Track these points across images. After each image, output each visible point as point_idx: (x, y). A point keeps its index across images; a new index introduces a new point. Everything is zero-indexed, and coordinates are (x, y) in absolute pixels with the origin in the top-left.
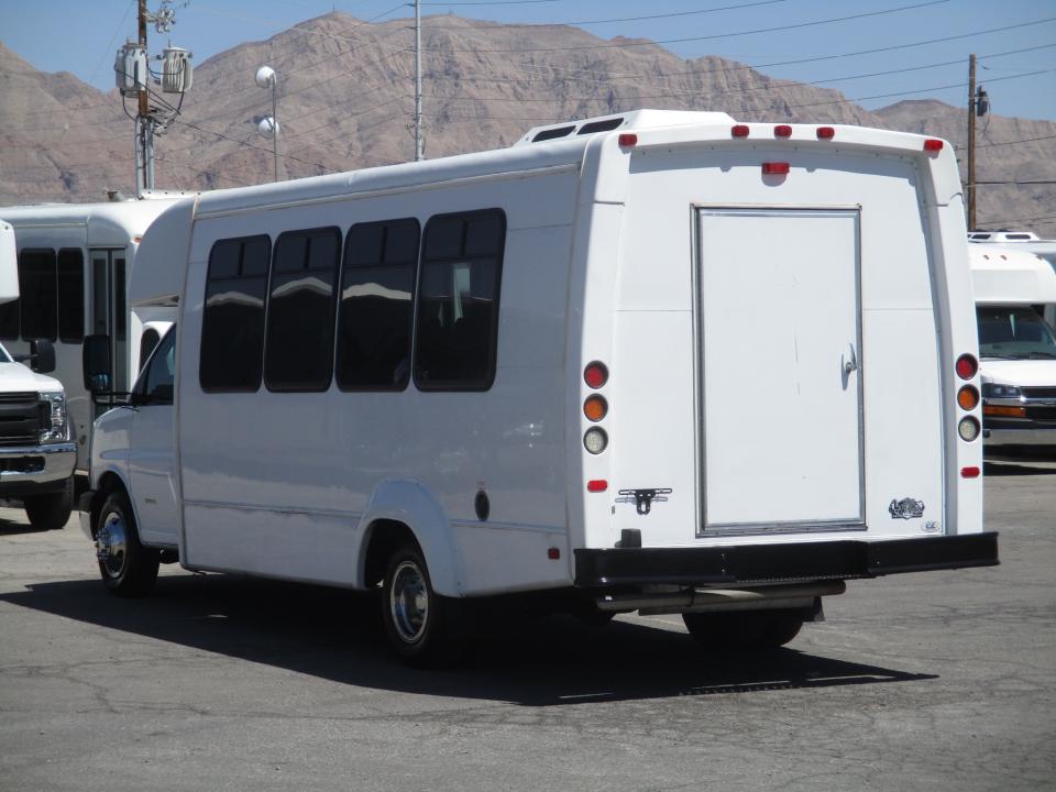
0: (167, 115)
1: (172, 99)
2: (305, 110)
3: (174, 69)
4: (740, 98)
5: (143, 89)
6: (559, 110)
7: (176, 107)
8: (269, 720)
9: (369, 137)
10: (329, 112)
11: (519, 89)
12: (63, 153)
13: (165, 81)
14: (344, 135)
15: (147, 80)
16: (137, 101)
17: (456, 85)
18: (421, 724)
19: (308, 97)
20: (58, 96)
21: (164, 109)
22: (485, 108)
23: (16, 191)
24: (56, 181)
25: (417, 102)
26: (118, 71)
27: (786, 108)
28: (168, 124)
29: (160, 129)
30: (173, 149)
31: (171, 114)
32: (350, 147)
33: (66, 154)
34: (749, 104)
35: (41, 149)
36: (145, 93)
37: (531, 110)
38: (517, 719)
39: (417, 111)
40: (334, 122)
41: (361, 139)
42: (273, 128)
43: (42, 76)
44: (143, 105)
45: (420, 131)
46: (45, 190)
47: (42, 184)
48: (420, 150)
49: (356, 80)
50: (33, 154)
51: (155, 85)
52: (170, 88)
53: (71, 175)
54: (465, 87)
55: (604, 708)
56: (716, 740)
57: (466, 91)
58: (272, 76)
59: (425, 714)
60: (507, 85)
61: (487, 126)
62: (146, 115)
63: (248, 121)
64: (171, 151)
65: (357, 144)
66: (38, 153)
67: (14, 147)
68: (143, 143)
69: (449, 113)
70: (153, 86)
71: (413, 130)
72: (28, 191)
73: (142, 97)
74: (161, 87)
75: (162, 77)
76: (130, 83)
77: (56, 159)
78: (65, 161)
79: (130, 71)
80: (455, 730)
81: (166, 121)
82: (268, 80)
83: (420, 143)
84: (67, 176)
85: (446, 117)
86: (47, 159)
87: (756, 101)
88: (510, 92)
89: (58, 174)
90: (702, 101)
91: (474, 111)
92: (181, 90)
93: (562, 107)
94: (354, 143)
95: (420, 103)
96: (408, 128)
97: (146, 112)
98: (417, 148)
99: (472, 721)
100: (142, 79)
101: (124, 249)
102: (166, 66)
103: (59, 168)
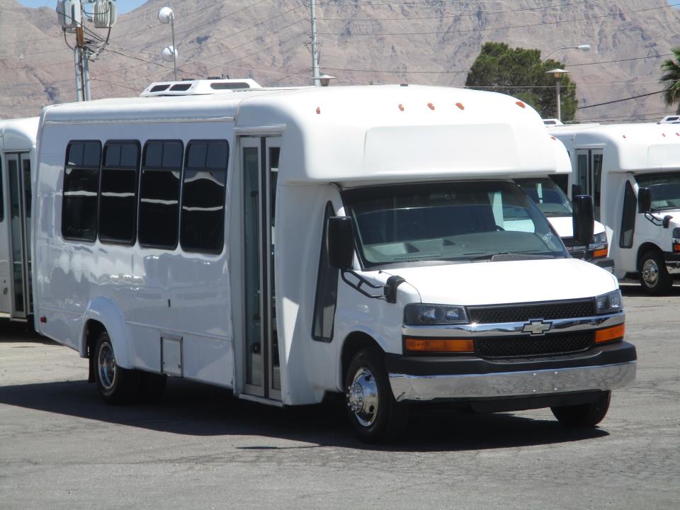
0: (98, 45)
1: (103, 33)
2: (237, 30)
3: (102, 10)
4: (583, 8)
5: (79, 26)
6: (439, 23)
7: (105, 40)
8: (77, 466)
9: (288, 51)
10: (255, 32)
11: (406, 7)
12: (46, 71)
13: (96, 19)
14: (268, 49)
15: (82, 18)
16: (75, 35)
17: (356, 6)
18: (177, 464)
19: (239, 20)
20: (40, 26)
21: (97, 41)
22: (379, 24)
23: (10, 103)
24: (42, 95)
25: (312, 24)
26: (59, 13)
27: (621, 15)
28: (100, 52)
29: (93, 56)
30: (134, 65)
31: (101, 44)
32: (274, 59)
33: (48, 73)
34: (590, 13)
35: (29, 69)
36: (80, 29)
37: (416, 24)
38: (242, 459)
39: (312, 31)
40: (260, 39)
41: (282, 52)
42: (173, 54)
43: (27, 11)
44: (80, 38)
45: (315, 47)
46: (33, 101)
47: (31, 97)
48: (316, 62)
49: (276, 5)
50: (22, 74)
51: (89, 23)
52: (101, 25)
53: (53, 89)
54: (363, 7)
55: (303, 451)
56: (366, 467)
57: (364, 11)
58: (171, 14)
59: (182, 458)
60: (396, 5)
61: (381, 39)
62: (83, 45)
63: (192, 42)
64: (132, 67)
65: (278, 56)
66: (27, 71)
67: (7, 68)
68: (81, 68)
69: (351, 29)
70: (87, 24)
71: (310, 46)
72: (19, 103)
73: (79, 32)
74: (93, 24)
75: (93, 16)
76: (69, 21)
77: (40, 76)
78: (49, 78)
79: (68, 12)
80: (198, 467)
81: (98, 50)
82: (168, 17)
83: (316, 56)
84: (50, 90)
85: (349, 33)
86: (34, 78)
87: (596, 9)
88: (399, 11)
89: (43, 88)
90: (552, 12)
91: (371, 27)
92: (108, 25)
93: (441, 21)
94: (277, 56)
95: (315, 25)
96: (306, 44)
97: (82, 43)
98: (313, 60)
99: (212, 461)
100: (78, 19)
101: (28, 152)
102: (96, 8)
103: (43, 84)
